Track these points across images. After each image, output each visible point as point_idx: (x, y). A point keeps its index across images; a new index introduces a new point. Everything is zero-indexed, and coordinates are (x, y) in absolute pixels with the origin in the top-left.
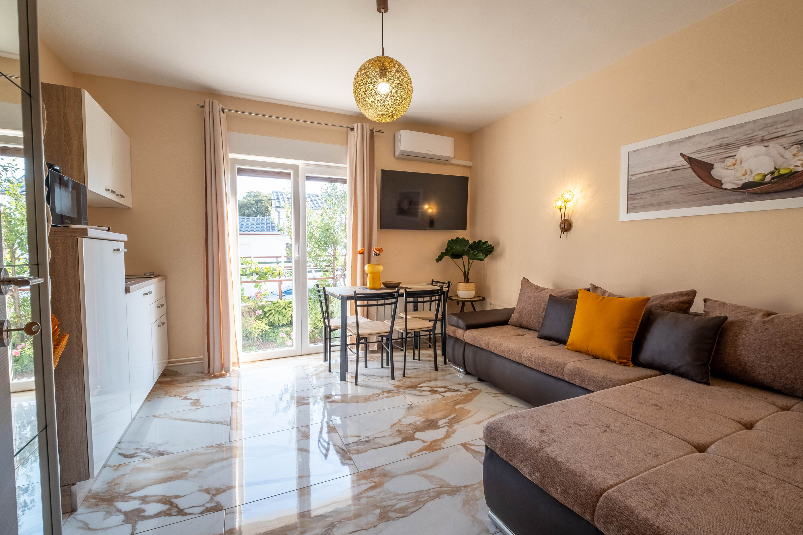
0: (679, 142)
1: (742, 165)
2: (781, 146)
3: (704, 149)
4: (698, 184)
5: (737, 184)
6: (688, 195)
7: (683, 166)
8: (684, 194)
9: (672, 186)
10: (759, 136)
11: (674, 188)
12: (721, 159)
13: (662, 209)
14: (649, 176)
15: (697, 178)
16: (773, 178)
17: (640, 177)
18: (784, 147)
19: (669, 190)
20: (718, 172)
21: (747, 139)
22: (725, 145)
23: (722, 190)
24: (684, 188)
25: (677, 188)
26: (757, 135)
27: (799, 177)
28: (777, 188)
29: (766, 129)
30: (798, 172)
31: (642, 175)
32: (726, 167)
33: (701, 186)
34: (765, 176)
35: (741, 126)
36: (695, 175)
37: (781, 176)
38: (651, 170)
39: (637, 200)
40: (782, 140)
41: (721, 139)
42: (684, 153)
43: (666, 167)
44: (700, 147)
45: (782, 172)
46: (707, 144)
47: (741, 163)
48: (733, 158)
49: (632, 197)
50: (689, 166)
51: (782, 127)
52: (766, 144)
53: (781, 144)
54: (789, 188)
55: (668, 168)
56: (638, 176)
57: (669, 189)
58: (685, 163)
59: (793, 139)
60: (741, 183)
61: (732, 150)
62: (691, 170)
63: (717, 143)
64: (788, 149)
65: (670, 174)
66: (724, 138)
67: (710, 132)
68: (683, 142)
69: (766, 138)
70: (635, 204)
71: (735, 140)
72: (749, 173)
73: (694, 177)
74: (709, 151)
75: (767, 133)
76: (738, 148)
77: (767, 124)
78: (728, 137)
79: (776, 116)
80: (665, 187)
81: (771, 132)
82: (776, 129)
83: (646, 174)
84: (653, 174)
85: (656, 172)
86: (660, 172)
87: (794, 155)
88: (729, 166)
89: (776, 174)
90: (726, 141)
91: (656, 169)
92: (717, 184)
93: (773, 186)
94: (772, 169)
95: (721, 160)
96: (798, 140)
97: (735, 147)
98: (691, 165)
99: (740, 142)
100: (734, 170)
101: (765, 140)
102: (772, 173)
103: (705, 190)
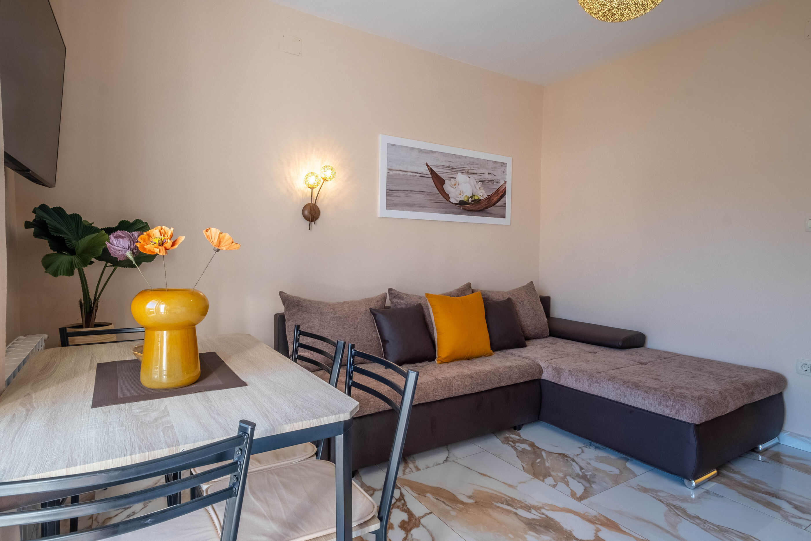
0: (426, 153)
1: (459, 187)
2: (475, 180)
3: (440, 165)
4: (436, 194)
5: (457, 201)
6: (430, 201)
7: (427, 174)
8: (428, 200)
9: (420, 190)
10: (466, 169)
11: (421, 193)
12: (449, 177)
13: (414, 211)
14: (403, 175)
15: (436, 188)
16: (472, 201)
17: (396, 174)
18: (476, 182)
19: (418, 194)
20: (447, 187)
21: (461, 168)
22: (451, 167)
23: (449, 203)
24: (428, 194)
25: (424, 193)
26: (466, 168)
27: (482, 203)
28: (474, 208)
29: (470, 165)
30: (481, 200)
31: (398, 172)
32: (451, 185)
33: (438, 196)
34: (469, 198)
35: (460, 157)
36: (435, 186)
37: (475, 200)
38: (405, 170)
39: (394, 197)
40: (475, 176)
41: (449, 161)
42: (429, 164)
43: (416, 171)
44: (438, 163)
45: (476, 198)
46: (442, 162)
47: (458, 185)
48: (454, 179)
49: (390, 193)
50: (431, 176)
51: (476, 167)
52: (470, 176)
53: (475, 179)
54: (478, 210)
55: (418, 173)
56: (394, 172)
57: (418, 192)
58: (429, 173)
59: (479, 177)
60: (459, 200)
61: (454, 173)
62: (431, 180)
63: (447, 164)
64: (477, 183)
65: (418, 179)
66: (451, 162)
67: (444, 153)
68: (428, 153)
69: (469, 172)
70: (392, 200)
71: (456, 166)
72: (462, 194)
73: (433, 187)
74: (443, 169)
75: (470, 169)
76: (457, 172)
77: (470, 162)
78: (453, 162)
79: (474, 158)
80: (416, 190)
81: (471, 169)
82: (474, 167)
83: (400, 172)
84: (406, 175)
85: (409, 174)
86: (411, 174)
87: (480, 188)
88: (453, 185)
89: (473, 199)
90: (452, 165)
91: (409, 170)
92: (446, 196)
93: (472, 206)
94: (471, 195)
95: (449, 179)
96: (481, 179)
97: (456, 172)
98: (432, 176)
99: (459, 169)
100: (455, 189)
101: (469, 173)
102: (472, 197)
103: (441, 200)
